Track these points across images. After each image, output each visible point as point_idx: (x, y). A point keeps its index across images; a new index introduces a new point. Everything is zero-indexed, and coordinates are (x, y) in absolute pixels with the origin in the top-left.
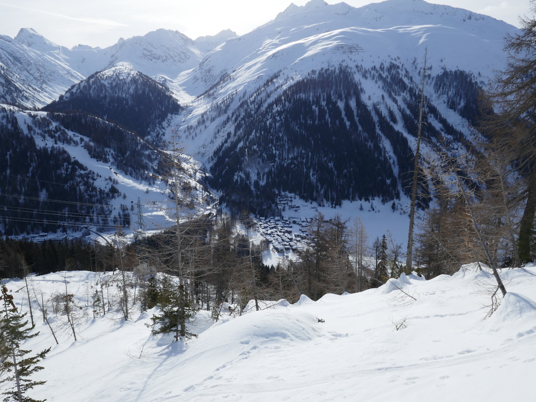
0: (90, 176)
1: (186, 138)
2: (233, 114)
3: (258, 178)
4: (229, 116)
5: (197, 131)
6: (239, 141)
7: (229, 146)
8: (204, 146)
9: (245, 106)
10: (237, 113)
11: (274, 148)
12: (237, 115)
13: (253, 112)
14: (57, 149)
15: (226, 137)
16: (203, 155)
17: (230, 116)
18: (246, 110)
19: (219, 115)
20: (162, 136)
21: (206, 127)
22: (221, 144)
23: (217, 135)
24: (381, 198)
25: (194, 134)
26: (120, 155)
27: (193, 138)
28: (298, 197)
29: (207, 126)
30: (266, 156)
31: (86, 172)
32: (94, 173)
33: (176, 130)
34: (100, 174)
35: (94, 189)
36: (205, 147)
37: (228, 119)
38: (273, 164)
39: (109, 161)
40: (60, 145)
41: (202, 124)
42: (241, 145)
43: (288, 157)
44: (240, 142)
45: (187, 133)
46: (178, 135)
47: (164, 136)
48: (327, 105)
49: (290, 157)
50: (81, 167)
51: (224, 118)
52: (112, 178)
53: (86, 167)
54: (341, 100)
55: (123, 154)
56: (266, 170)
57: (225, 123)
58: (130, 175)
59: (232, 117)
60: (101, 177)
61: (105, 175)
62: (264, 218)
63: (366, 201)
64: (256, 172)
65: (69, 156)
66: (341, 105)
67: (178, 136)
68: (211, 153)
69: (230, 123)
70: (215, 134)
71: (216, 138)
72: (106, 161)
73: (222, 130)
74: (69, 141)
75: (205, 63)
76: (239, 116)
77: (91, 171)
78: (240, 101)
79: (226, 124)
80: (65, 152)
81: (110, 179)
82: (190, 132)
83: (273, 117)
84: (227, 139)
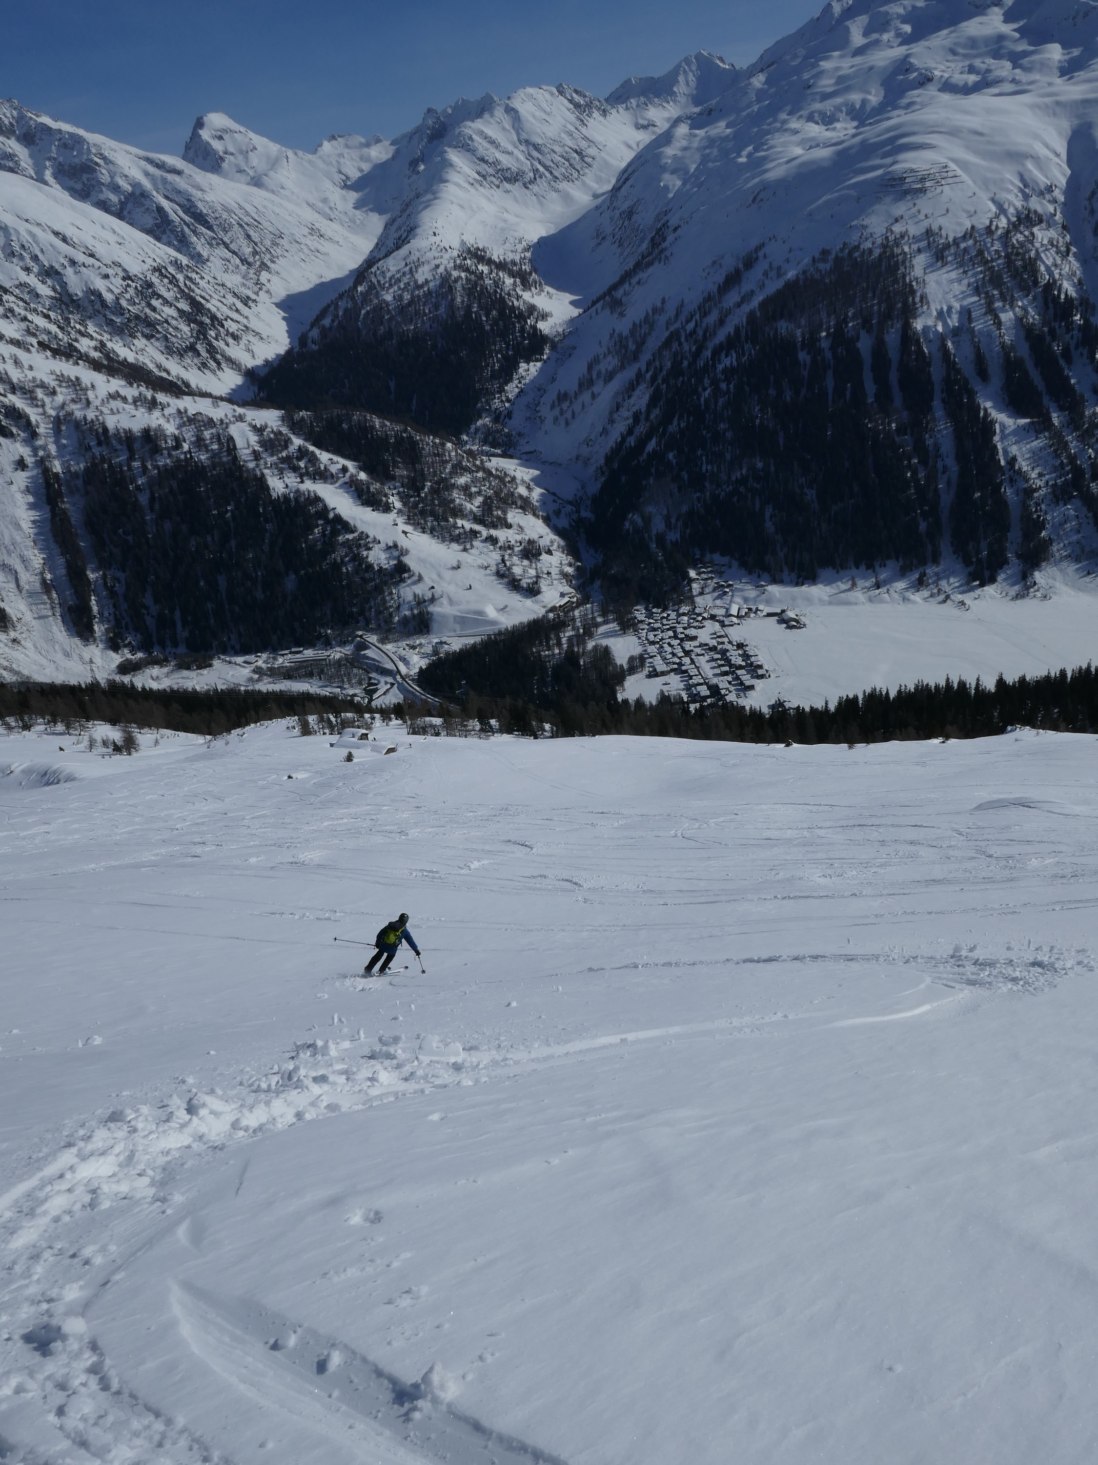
0: (362, 542)
1: (554, 423)
2: (649, 364)
3: (666, 526)
4: (640, 370)
5: (577, 407)
6: (648, 437)
7: (633, 444)
8: (588, 442)
9: (675, 346)
10: (657, 363)
11: (704, 458)
12: (655, 368)
13: (685, 363)
14: (304, 495)
15: (631, 421)
16: (586, 462)
17: (644, 369)
18: (675, 354)
19: (622, 367)
20: (507, 420)
21: (594, 396)
22: (619, 439)
23: (615, 416)
24: (901, 562)
25: (569, 415)
26: (411, 493)
27: (567, 423)
28: (735, 564)
29: (596, 392)
30: (686, 477)
31: (356, 534)
32: (368, 536)
33: (536, 402)
34: (378, 538)
35: (370, 566)
36: (590, 443)
37: (639, 376)
38: (698, 494)
39: (394, 507)
40: (309, 486)
41: (588, 389)
42: (652, 445)
43: (729, 477)
44: (651, 440)
45: (557, 411)
46: (539, 414)
47: (510, 418)
48: (833, 348)
49: (733, 479)
50: (347, 527)
51: (630, 373)
52: (399, 545)
53: (355, 527)
54: (868, 332)
55: (418, 490)
56: (685, 509)
57: (631, 387)
58: (431, 533)
59: (647, 371)
60: (379, 542)
61: (386, 539)
62: (659, 610)
63: (867, 569)
64: (665, 512)
65: (325, 506)
66: (865, 345)
67: (540, 417)
68: (599, 460)
69: (642, 387)
70: (611, 414)
71: (612, 421)
72: (387, 508)
73: (626, 404)
74: (323, 475)
75: (623, 189)
76: (661, 369)
77: (362, 532)
78: (667, 329)
79: (633, 390)
80: (318, 499)
81: (395, 546)
82: (562, 409)
83: (715, 383)
84: (634, 427)
